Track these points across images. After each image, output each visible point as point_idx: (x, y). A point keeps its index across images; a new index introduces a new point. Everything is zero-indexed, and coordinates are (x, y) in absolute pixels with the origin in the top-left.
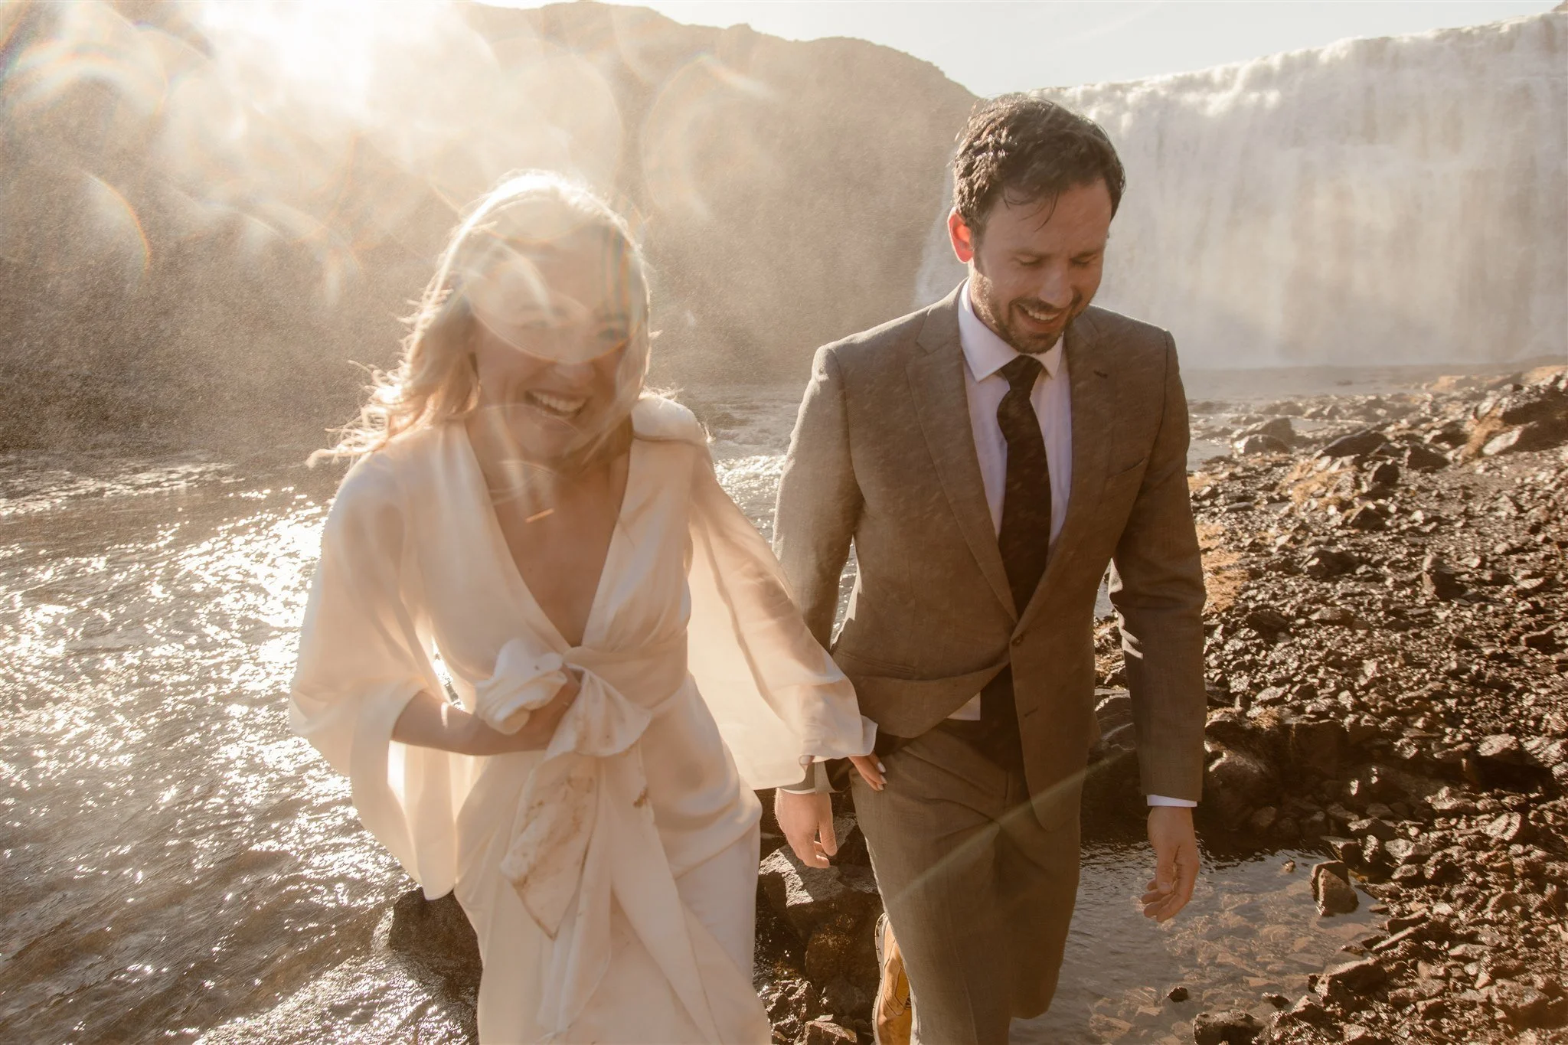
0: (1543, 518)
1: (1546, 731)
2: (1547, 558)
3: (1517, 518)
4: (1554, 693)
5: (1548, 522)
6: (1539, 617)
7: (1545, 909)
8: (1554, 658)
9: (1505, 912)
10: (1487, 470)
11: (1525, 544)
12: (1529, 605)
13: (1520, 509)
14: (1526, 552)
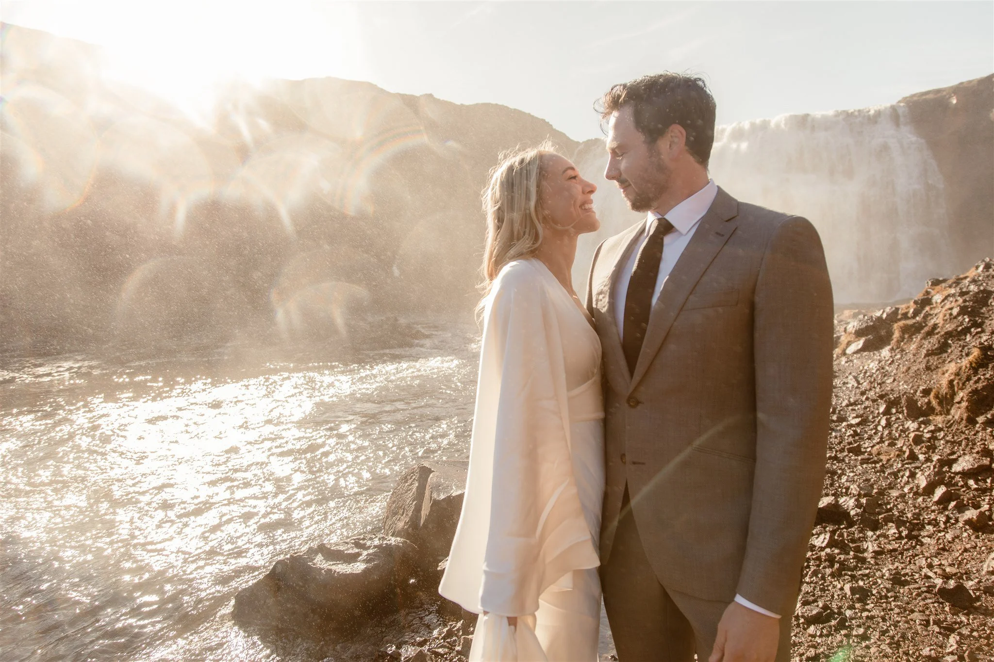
0: (868, 387)
1: (850, 494)
2: (866, 408)
3: (857, 388)
4: (856, 475)
5: (870, 389)
6: (857, 438)
7: (832, 575)
8: (860, 458)
9: (814, 578)
10: (846, 362)
11: (857, 401)
12: (852, 432)
13: (858, 383)
14: (856, 405)
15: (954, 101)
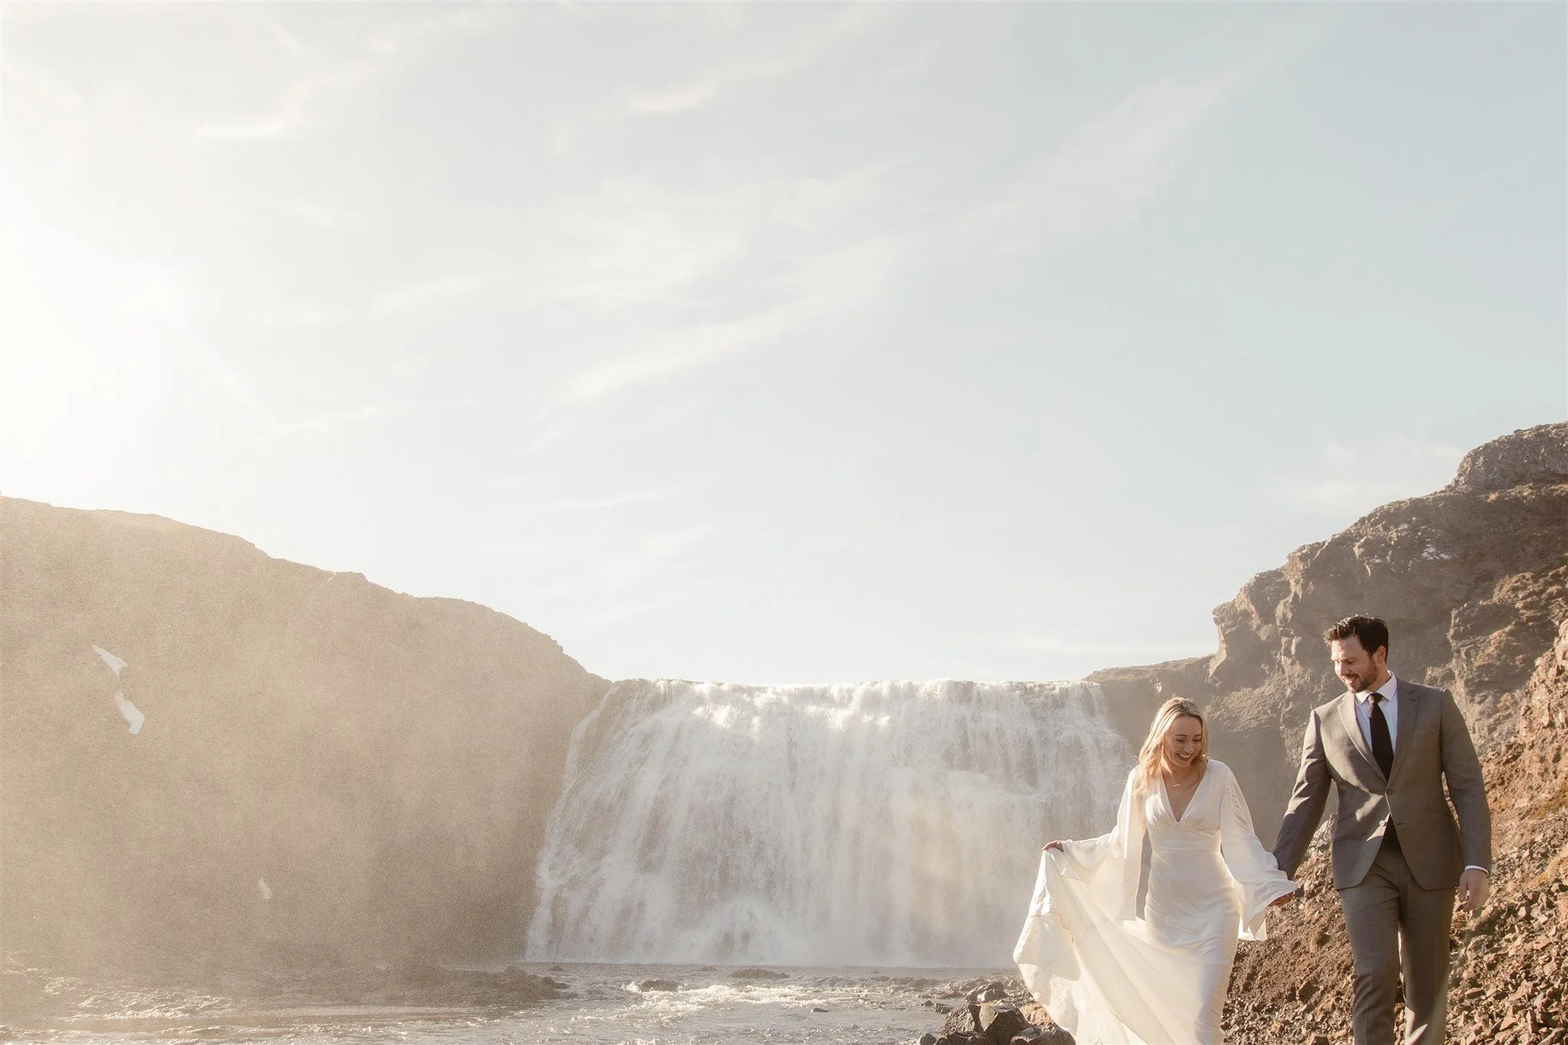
15: (1160, 690)
